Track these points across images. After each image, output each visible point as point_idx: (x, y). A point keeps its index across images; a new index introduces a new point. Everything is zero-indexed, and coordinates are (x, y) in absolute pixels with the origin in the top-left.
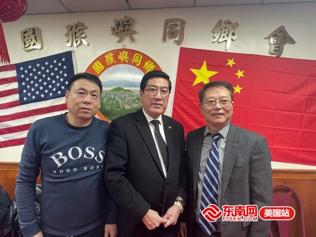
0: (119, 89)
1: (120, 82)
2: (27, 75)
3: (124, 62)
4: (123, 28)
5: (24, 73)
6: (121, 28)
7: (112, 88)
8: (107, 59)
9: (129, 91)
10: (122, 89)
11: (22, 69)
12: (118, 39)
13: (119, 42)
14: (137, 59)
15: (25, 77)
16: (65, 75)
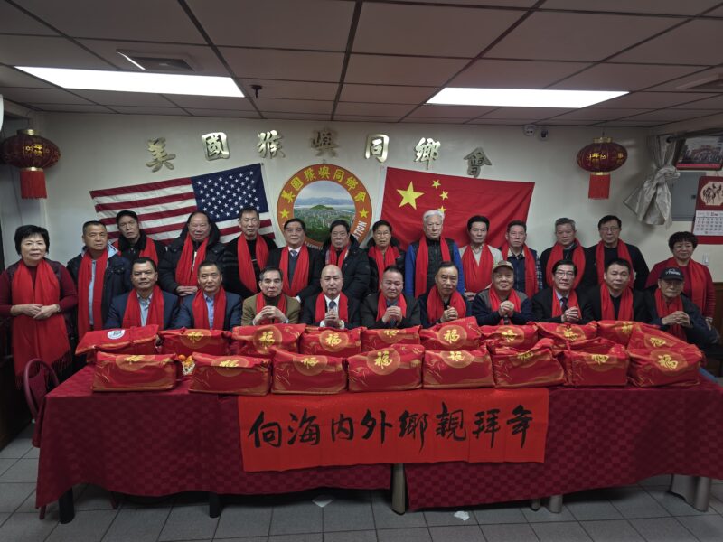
0: (320, 207)
1: (322, 199)
2: (206, 191)
3: (325, 179)
4: (324, 141)
5: (203, 189)
6: (321, 141)
7: (311, 206)
8: (306, 175)
9: (331, 208)
10: (323, 207)
11: (199, 183)
12: (317, 152)
13: (319, 155)
14: (339, 176)
15: (205, 193)
16: (254, 190)
